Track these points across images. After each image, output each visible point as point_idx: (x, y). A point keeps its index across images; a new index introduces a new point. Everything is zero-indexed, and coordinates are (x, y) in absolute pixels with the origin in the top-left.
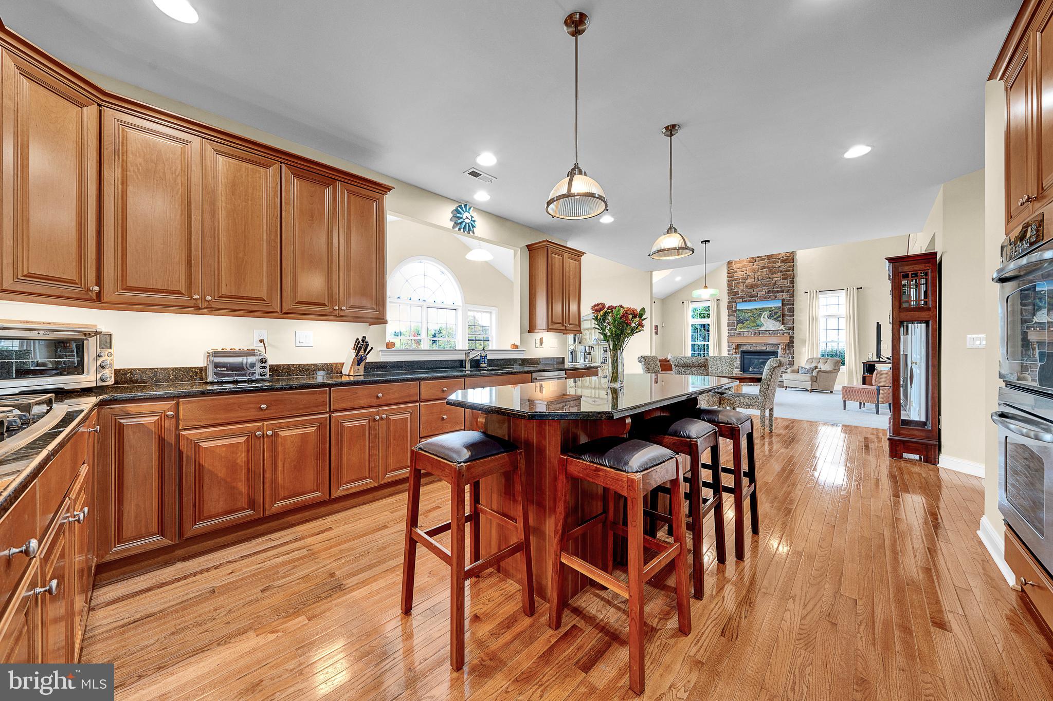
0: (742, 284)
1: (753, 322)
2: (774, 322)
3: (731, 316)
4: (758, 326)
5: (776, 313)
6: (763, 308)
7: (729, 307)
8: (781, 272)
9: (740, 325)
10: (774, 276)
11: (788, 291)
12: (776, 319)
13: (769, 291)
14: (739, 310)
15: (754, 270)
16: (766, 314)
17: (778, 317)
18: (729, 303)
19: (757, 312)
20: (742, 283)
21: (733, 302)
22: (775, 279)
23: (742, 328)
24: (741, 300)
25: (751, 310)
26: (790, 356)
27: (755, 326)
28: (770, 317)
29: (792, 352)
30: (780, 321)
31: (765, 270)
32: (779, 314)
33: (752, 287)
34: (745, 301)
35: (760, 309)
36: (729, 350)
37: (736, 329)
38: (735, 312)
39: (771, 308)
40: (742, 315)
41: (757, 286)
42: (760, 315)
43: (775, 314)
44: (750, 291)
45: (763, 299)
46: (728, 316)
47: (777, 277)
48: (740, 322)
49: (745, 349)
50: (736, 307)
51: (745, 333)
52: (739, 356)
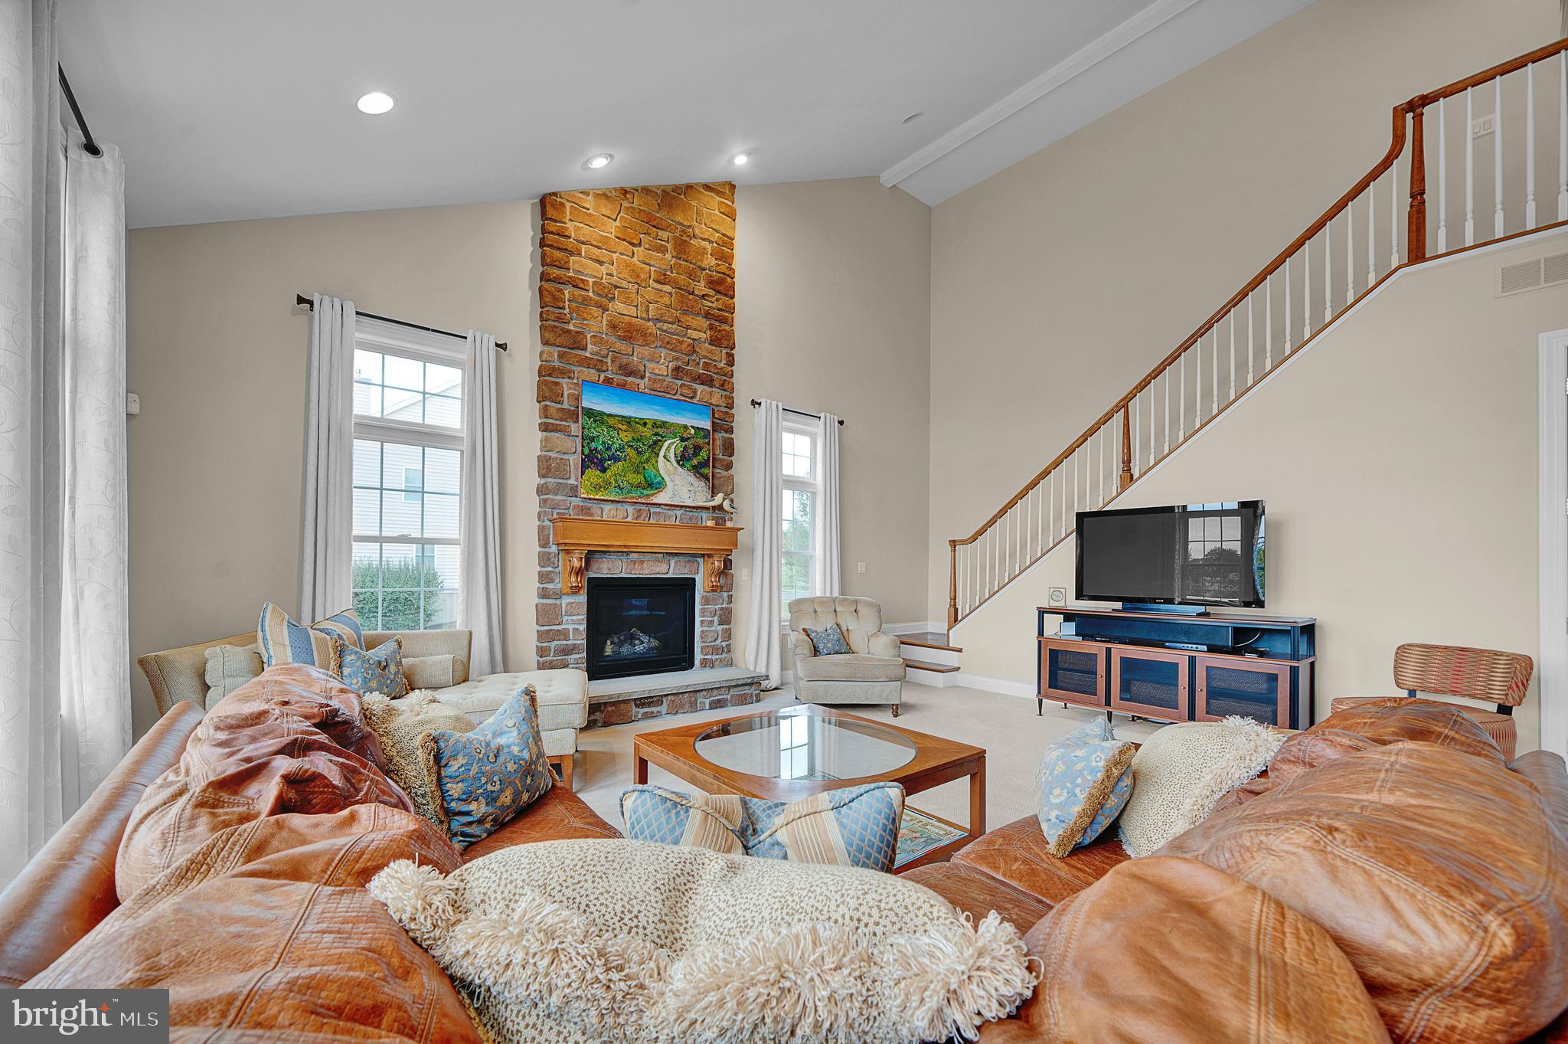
0: (596, 311)
1: (636, 472)
2: (691, 478)
3: (556, 429)
4: (650, 485)
5: (697, 449)
6: (663, 424)
7: (547, 390)
8: (707, 315)
9: (593, 474)
10: (689, 319)
11: (722, 386)
12: (698, 470)
13: (677, 369)
14: (589, 413)
15: (635, 273)
16: (671, 447)
17: (705, 464)
18: (545, 371)
19: (647, 432)
20: (599, 305)
21: (564, 373)
22: (695, 334)
23: (598, 487)
24: (592, 374)
25: (628, 421)
26: (725, 595)
27: (639, 486)
28: (682, 459)
29: (729, 582)
30: (706, 477)
31: (667, 288)
32: (703, 454)
33: (630, 333)
34: (608, 381)
35: (655, 425)
36: (544, 577)
37: (574, 491)
38: (573, 416)
39: (686, 427)
40: (603, 436)
41: (645, 337)
42: (655, 445)
43: (696, 454)
44: (621, 346)
45: (659, 393)
46: (545, 428)
47: (699, 331)
48: (593, 460)
49: (607, 569)
50: (578, 398)
51: (607, 507)
52: (582, 598)
